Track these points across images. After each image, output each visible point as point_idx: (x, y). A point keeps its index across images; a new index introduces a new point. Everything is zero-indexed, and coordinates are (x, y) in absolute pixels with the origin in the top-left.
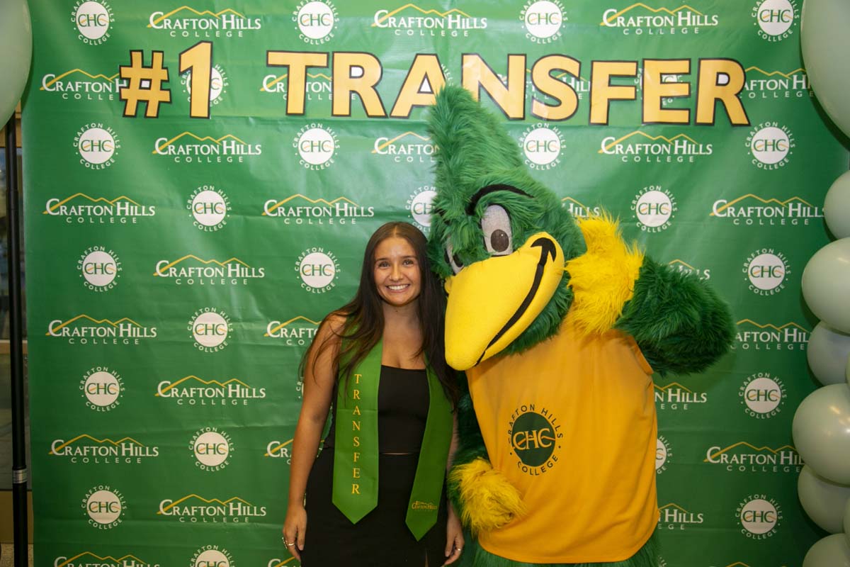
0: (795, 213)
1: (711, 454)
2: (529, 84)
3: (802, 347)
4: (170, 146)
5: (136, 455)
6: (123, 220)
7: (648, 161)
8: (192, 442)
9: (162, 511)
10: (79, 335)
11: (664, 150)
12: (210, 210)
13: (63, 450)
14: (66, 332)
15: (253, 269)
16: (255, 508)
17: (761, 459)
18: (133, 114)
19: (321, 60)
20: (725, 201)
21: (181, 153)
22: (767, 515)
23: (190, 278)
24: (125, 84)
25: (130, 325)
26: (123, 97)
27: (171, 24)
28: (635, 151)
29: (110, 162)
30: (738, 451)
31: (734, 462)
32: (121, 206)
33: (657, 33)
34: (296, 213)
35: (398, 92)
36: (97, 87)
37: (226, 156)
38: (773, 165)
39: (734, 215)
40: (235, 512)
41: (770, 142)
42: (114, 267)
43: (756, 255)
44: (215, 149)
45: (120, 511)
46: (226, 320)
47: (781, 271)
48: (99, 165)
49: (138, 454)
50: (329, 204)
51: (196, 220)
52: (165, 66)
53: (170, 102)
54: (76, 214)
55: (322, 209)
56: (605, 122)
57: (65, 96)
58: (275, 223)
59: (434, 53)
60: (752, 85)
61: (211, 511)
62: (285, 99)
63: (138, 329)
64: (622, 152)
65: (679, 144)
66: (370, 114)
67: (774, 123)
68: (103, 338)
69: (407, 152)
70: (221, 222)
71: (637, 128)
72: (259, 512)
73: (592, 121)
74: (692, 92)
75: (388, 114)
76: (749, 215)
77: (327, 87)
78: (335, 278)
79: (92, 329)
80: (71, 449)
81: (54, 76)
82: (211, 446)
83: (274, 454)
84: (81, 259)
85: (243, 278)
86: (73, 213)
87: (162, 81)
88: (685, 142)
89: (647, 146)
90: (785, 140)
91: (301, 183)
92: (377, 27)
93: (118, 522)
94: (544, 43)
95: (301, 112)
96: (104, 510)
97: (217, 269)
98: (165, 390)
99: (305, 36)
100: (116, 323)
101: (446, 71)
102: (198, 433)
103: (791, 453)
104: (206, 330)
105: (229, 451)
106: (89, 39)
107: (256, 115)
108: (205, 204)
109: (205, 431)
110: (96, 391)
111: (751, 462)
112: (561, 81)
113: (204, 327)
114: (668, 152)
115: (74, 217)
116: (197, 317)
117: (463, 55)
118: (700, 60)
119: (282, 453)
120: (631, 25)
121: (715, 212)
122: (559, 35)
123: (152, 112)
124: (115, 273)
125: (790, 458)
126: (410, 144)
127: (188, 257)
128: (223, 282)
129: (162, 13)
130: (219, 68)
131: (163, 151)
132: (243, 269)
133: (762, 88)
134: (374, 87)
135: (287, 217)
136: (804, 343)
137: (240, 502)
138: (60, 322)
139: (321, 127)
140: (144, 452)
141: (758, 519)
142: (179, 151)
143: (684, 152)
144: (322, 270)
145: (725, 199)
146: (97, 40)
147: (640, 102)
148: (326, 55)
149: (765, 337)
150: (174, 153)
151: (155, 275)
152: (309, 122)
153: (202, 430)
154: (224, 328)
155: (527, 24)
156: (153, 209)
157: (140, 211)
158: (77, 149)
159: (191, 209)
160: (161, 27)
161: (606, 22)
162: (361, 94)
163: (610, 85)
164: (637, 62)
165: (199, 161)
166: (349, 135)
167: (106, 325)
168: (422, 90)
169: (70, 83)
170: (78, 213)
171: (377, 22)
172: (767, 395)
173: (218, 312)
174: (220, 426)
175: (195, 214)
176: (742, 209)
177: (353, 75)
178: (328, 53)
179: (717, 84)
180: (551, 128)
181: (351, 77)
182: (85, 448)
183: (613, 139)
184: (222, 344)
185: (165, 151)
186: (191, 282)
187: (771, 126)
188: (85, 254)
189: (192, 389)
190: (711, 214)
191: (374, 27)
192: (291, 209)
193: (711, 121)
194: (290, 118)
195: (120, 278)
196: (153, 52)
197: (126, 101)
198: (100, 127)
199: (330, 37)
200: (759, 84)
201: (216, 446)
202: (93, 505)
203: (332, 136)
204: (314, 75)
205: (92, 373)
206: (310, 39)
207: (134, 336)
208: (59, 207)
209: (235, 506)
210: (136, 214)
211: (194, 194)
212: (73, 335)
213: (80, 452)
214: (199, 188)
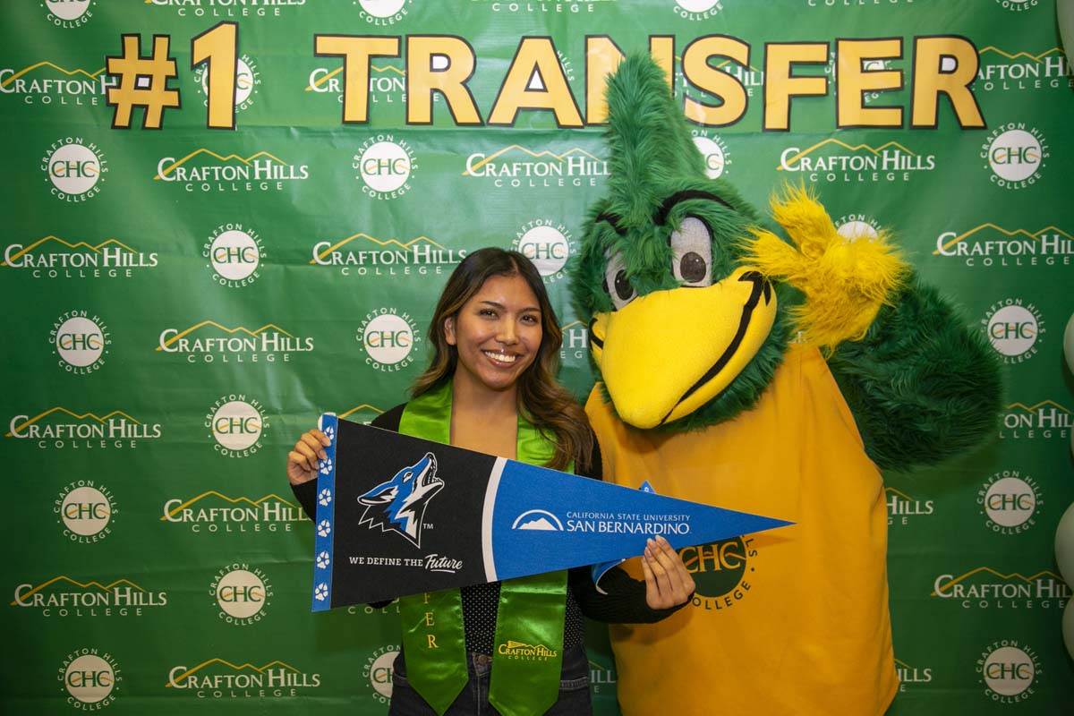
0: (1050, 249)
1: (941, 585)
2: (679, 77)
3: (1063, 434)
4: (178, 169)
5: (135, 604)
6: (112, 273)
7: (846, 180)
8: (213, 585)
9: (173, 683)
10: (53, 436)
11: (869, 164)
12: (236, 257)
13: (31, 598)
14: (34, 431)
15: (298, 339)
16: (305, 675)
17: (1010, 591)
18: (127, 124)
19: (390, 47)
20: (954, 234)
21: (195, 178)
22: (1020, 669)
23: (208, 353)
24: (114, 83)
25: (123, 421)
26: (112, 101)
28: (828, 167)
29: (94, 191)
30: (978, 580)
31: (973, 595)
32: (109, 254)
33: (855, 3)
34: (358, 261)
35: (498, 90)
36: (74, 87)
37: (259, 182)
38: (1019, 183)
39: (966, 253)
40: (277, 682)
41: (1015, 150)
42: (100, 339)
43: (998, 308)
44: (243, 173)
45: (112, 684)
46: (259, 411)
47: (1032, 330)
48: (78, 196)
49: (138, 602)
50: (405, 246)
51: (217, 273)
52: (171, 56)
53: (179, 107)
54: (46, 265)
55: (395, 254)
56: (785, 127)
57: (29, 100)
58: (329, 274)
59: (546, 35)
60: (989, 72)
61: (242, 681)
62: (341, 102)
63: (135, 426)
64: (810, 168)
65: (889, 157)
66: (459, 121)
67: (1020, 125)
68: (86, 439)
69: (512, 173)
70: (252, 275)
71: (829, 135)
72: (309, 681)
73: (768, 126)
74: (906, 83)
75: (485, 122)
76: (987, 253)
77: (399, 83)
78: (412, 349)
79: (71, 426)
80: (42, 597)
81: (12, 71)
82: (240, 589)
84: (55, 329)
85: (284, 353)
86: (42, 265)
87: (168, 78)
88: (897, 153)
89: (844, 159)
90: (1035, 148)
91: (364, 217)
93: (109, 700)
94: (699, 19)
95: (364, 119)
96: (89, 683)
97: (246, 340)
98: (174, 513)
99: (368, 14)
100: (105, 418)
101: (563, 60)
102: (221, 572)
103: (1051, 581)
104: (231, 426)
105: (266, 596)
106: (62, 20)
107: (301, 125)
108: (229, 249)
109: (232, 570)
110: (77, 514)
111: (996, 595)
112: (724, 72)
113: (229, 422)
114: (874, 167)
115: (44, 270)
116: (218, 408)
117: (587, 37)
118: (916, 38)
121: (941, 249)
122: (720, 8)
123: (153, 121)
124: (101, 348)
125: (1051, 588)
126: (515, 162)
127: (206, 323)
128: (254, 358)
130: (247, 59)
131: (167, 176)
132: (283, 340)
133: (1002, 77)
134: (464, 83)
135: (347, 266)
136: (1067, 428)
137: (283, 667)
138: (26, 417)
139: (391, 139)
140: (146, 599)
141: (1008, 675)
142: (192, 175)
143: (896, 167)
144: (394, 339)
145: (954, 231)
146: (73, 22)
147: (834, 99)
148: (397, 40)
149: (1012, 421)
150: (185, 179)
151: (158, 349)
152: (375, 133)
153: (227, 567)
154: (257, 423)
156: (154, 257)
157: (136, 260)
158: (46, 174)
159: (209, 257)
160: (166, 2)
162: (447, 95)
163: (791, 76)
164: (828, 43)
165: (221, 190)
166: (431, 151)
167: (90, 421)
168: (531, 87)
169: (35, 82)
170: (49, 264)
172: (1016, 502)
173: (247, 401)
174: (254, 562)
175: (214, 263)
176: (977, 244)
177: (435, 67)
178: (399, 38)
179: (941, 72)
180: (710, 137)
181: (432, 70)
182: (62, 595)
183: (798, 150)
184: (254, 445)
185: (172, 176)
186: (209, 359)
187: (1016, 128)
188: (59, 322)
189: (212, 510)
190: (935, 253)
192: (351, 254)
193: (933, 123)
194: (348, 127)
195: (109, 354)
196: (155, 36)
197: (116, 105)
198: (78, 143)
199: (402, 14)
200: (998, 70)
201: (248, 590)
202: (74, 677)
203: (407, 152)
204: (380, 68)
205: (71, 489)
206: (374, 18)
207: (130, 436)
208: (23, 257)
209: (276, 673)
210: (131, 265)
211: (213, 236)
212: (44, 436)
213: (55, 601)
214: (221, 227)
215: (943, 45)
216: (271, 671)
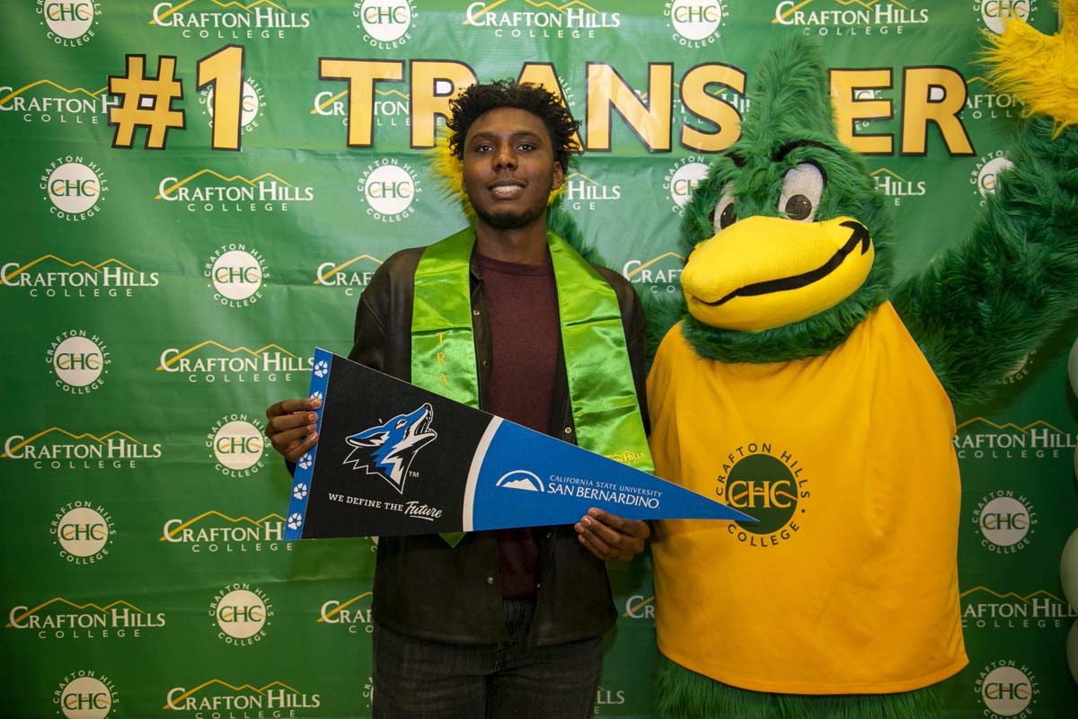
2: (677, 104)
3: (1055, 454)
4: (181, 189)
5: (133, 625)
6: (112, 292)
8: (213, 605)
9: (171, 705)
10: (49, 457)
12: (239, 277)
13: (27, 620)
14: (29, 452)
15: (300, 359)
16: (304, 696)
17: (1006, 610)
18: (128, 144)
19: (393, 71)
21: (198, 198)
22: (1018, 688)
23: (210, 373)
24: (116, 101)
25: (122, 441)
26: (113, 120)
27: (183, 20)
29: (94, 211)
30: (975, 600)
31: (970, 615)
32: (109, 274)
33: (846, 34)
34: (362, 281)
36: (74, 106)
37: (263, 203)
40: (276, 703)
42: (100, 359)
44: (248, 194)
45: (109, 707)
46: (261, 431)
48: (78, 215)
49: (136, 623)
51: (218, 293)
52: (177, 77)
53: (184, 128)
54: (44, 284)
57: (28, 118)
58: (332, 297)
59: (548, 61)
60: (977, 102)
61: (241, 702)
62: (346, 125)
63: (135, 446)
65: (881, 182)
68: (83, 460)
70: (254, 295)
72: (309, 701)
74: (895, 112)
77: (403, 108)
79: (68, 447)
80: (38, 618)
81: (11, 89)
82: (241, 609)
83: (331, 618)
84: (52, 349)
85: (284, 373)
86: (40, 284)
87: (172, 98)
88: (888, 179)
92: (470, 25)
95: (368, 142)
96: (86, 705)
97: (247, 360)
98: (173, 533)
99: (372, 38)
100: (103, 438)
101: (564, 86)
102: (222, 593)
103: (1047, 601)
104: (233, 445)
105: (267, 616)
107: (304, 147)
108: (231, 269)
109: (232, 589)
110: (74, 535)
111: (993, 615)
112: (719, 98)
113: (230, 442)
115: (41, 289)
116: (220, 428)
117: (588, 63)
118: (905, 69)
119: (342, 617)
120: (813, 22)
122: (718, 35)
123: (156, 140)
124: (101, 368)
125: (1046, 607)
127: (207, 342)
128: (256, 378)
129: (170, 5)
130: (252, 82)
131: (169, 196)
132: (284, 359)
133: (990, 105)
135: (350, 287)
136: (1059, 448)
137: (282, 688)
138: (22, 438)
139: (396, 163)
140: (144, 620)
141: (1006, 695)
142: (195, 195)
143: (887, 193)
146: (75, 40)
149: (1004, 441)
150: (188, 199)
151: (158, 369)
152: (379, 156)
153: (228, 587)
154: (259, 442)
155: (675, 22)
156: (155, 276)
157: (137, 280)
158: (45, 193)
159: (211, 276)
160: (170, 24)
161: (779, 19)
165: (224, 210)
167: (88, 442)
169: (34, 100)
170: (47, 283)
171: (470, 19)
172: (1011, 521)
173: (249, 421)
174: (255, 581)
175: (216, 283)
177: (438, 92)
178: (403, 62)
179: (929, 101)
180: (704, 161)
181: (436, 95)
182: (59, 617)
184: (256, 465)
185: (174, 196)
186: (211, 379)
188: (57, 342)
189: (212, 530)
191: (465, 26)
192: (355, 275)
193: (922, 150)
194: (354, 151)
195: (108, 375)
196: (161, 57)
197: (117, 125)
198: (78, 162)
199: (406, 38)
200: (986, 100)
201: (248, 610)
202: (70, 699)
203: (411, 176)
204: (385, 92)
205: (68, 510)
206: (378, 41)
207: (129, 456)
208: (19, 275)
209: (276, 694)
210: (132, 284)
211: (216, 256)
212: (40, 457)
213: (51, 622)
214: (224, 247)
215: (932, 75)
216: (270, 692)
